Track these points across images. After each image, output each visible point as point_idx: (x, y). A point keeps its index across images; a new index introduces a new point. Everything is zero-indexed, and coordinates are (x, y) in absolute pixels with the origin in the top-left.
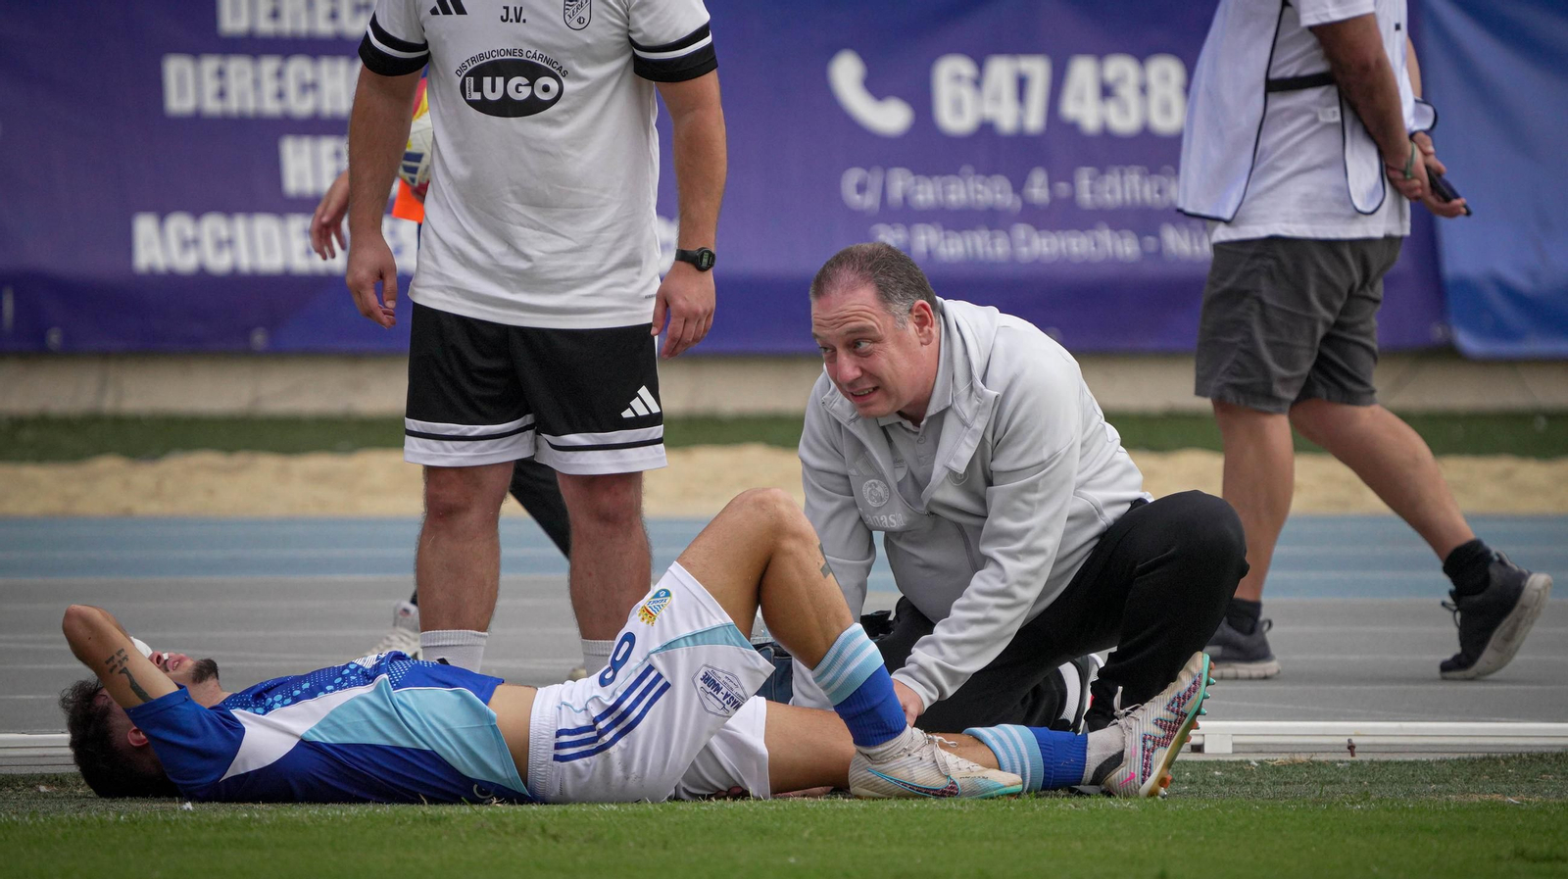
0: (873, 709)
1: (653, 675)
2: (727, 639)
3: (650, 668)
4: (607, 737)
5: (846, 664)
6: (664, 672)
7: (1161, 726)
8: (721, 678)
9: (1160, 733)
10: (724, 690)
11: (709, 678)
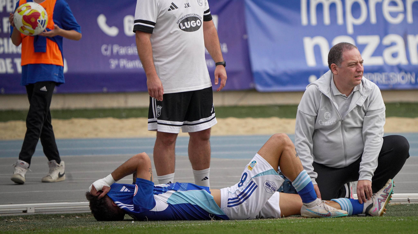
0: (309, 193)
1: (253, 183)
2: (272, 173)
3: (252, 182)
4: (242, 200)
5: (302, 180)
6: (256, 182)
7: (382, 196)
8: (271, 183)
9: (382, 198)
10: (271, 187)
11: (268, 184)
